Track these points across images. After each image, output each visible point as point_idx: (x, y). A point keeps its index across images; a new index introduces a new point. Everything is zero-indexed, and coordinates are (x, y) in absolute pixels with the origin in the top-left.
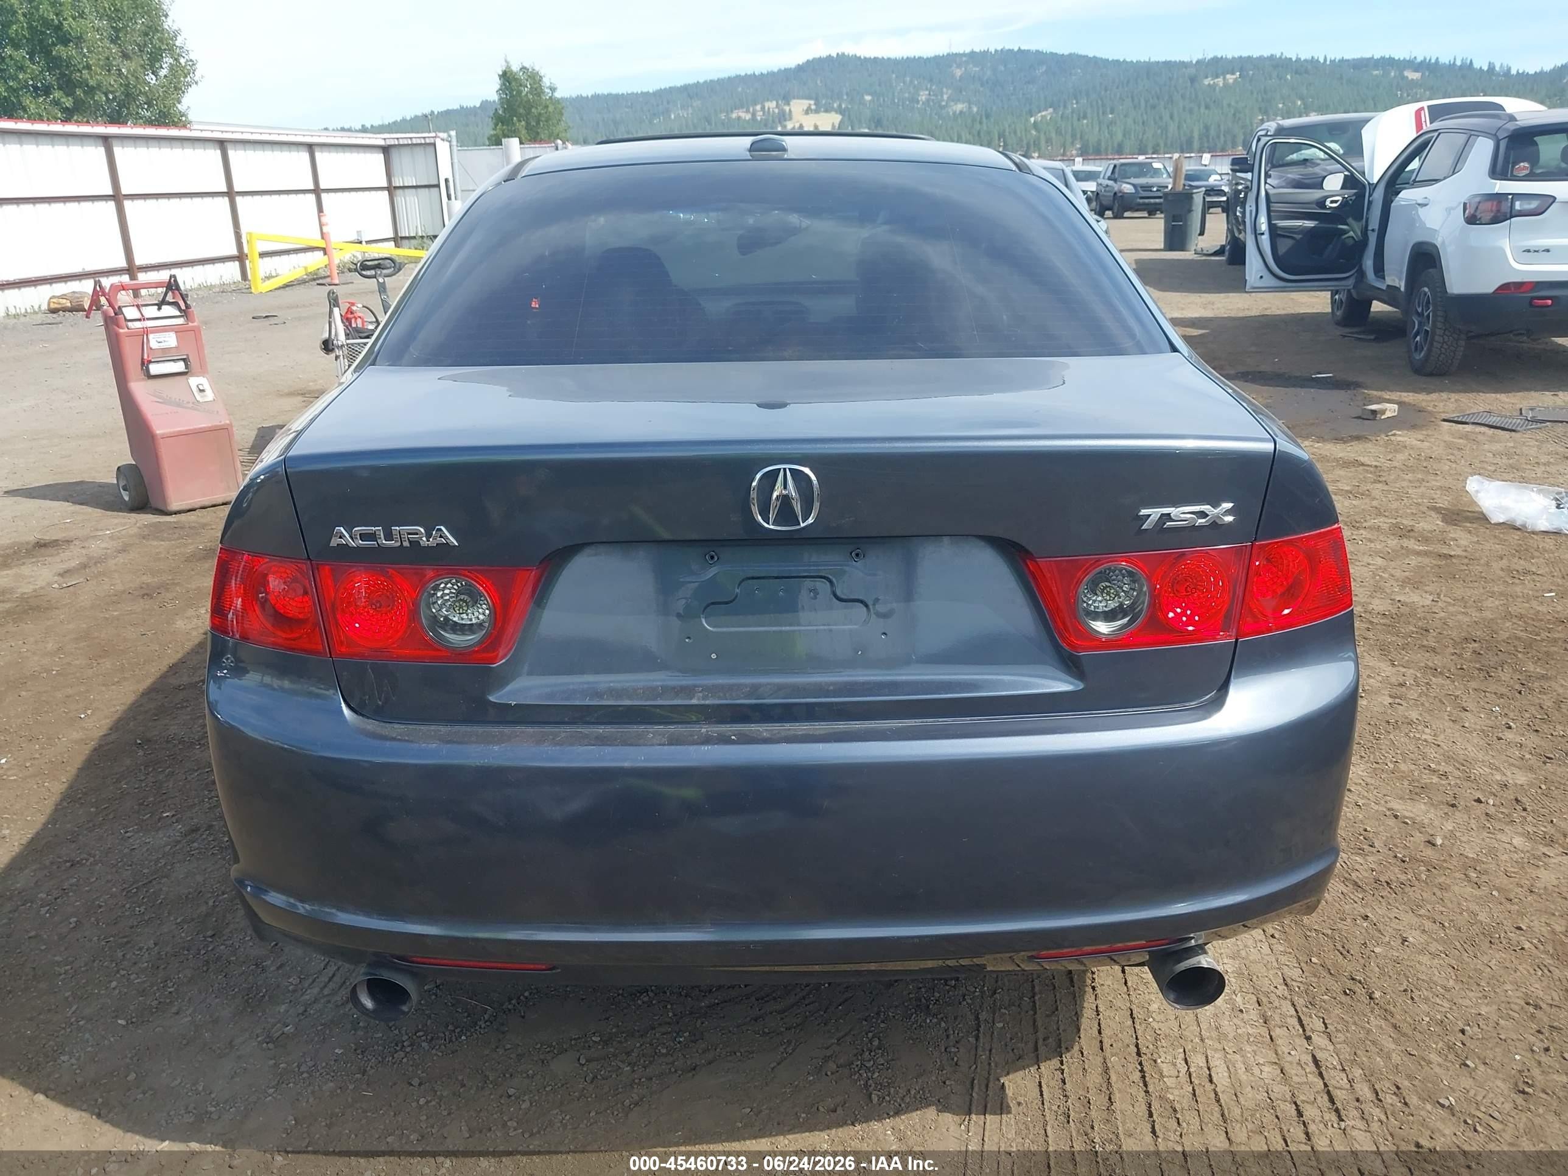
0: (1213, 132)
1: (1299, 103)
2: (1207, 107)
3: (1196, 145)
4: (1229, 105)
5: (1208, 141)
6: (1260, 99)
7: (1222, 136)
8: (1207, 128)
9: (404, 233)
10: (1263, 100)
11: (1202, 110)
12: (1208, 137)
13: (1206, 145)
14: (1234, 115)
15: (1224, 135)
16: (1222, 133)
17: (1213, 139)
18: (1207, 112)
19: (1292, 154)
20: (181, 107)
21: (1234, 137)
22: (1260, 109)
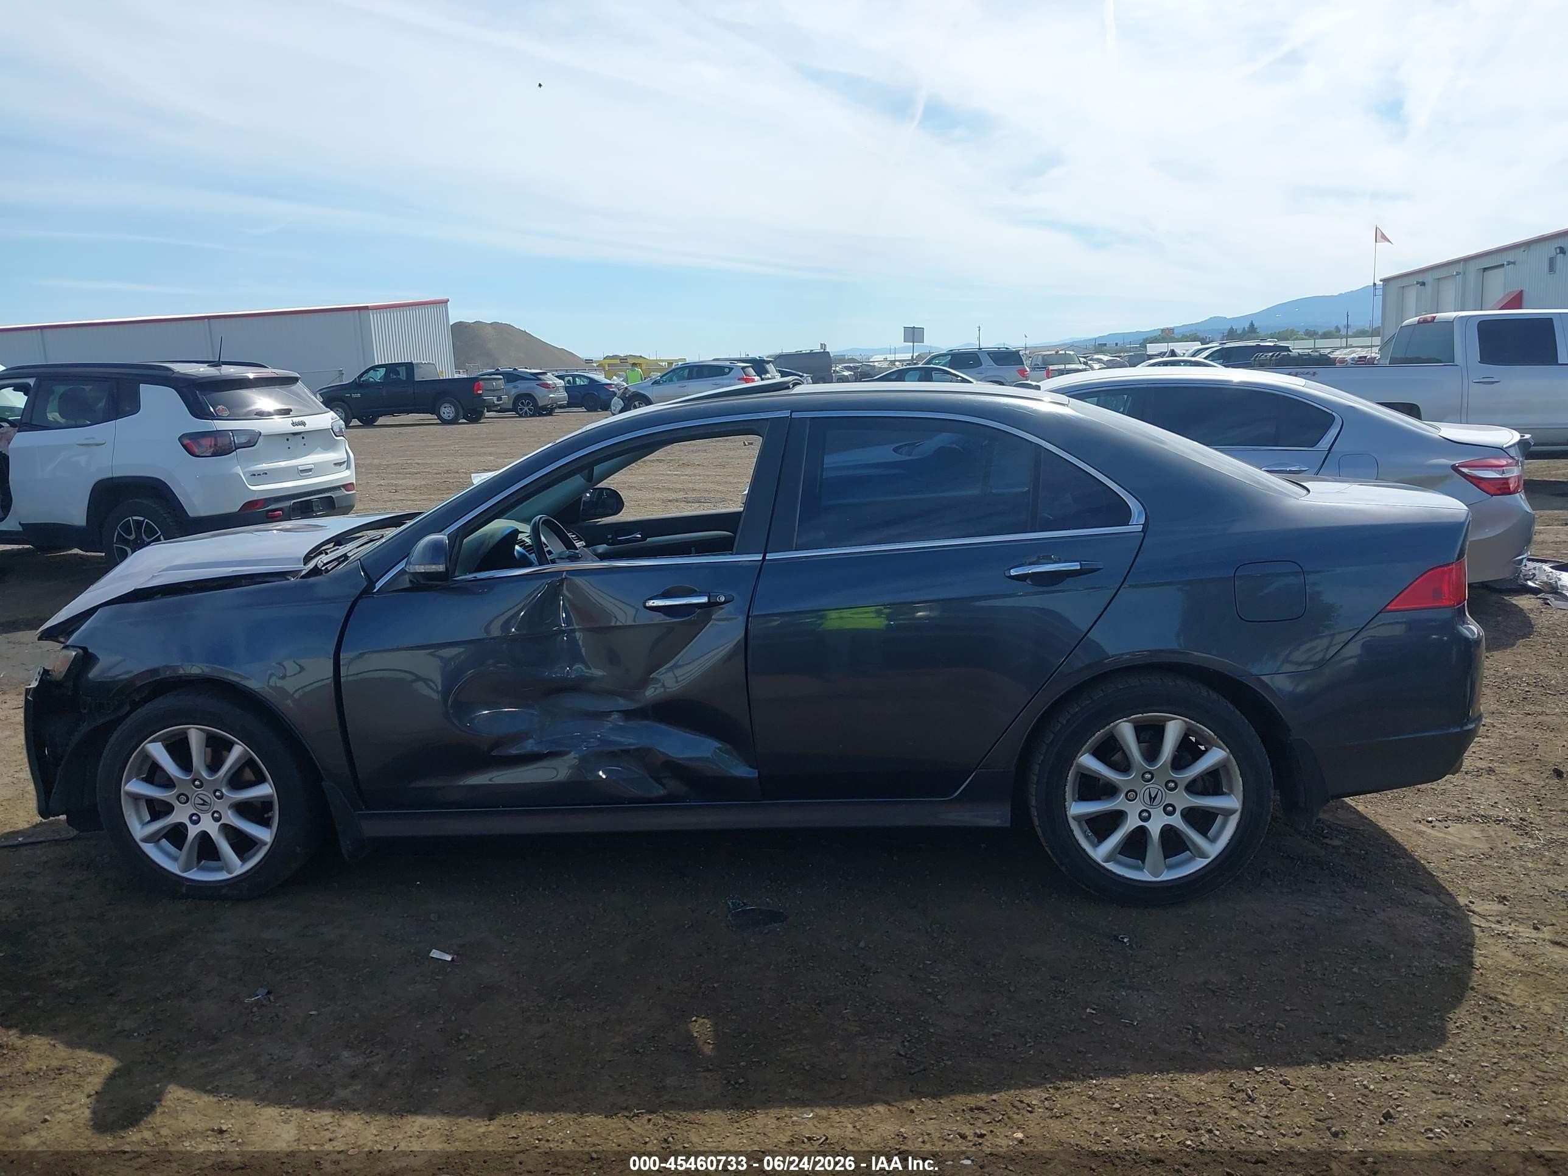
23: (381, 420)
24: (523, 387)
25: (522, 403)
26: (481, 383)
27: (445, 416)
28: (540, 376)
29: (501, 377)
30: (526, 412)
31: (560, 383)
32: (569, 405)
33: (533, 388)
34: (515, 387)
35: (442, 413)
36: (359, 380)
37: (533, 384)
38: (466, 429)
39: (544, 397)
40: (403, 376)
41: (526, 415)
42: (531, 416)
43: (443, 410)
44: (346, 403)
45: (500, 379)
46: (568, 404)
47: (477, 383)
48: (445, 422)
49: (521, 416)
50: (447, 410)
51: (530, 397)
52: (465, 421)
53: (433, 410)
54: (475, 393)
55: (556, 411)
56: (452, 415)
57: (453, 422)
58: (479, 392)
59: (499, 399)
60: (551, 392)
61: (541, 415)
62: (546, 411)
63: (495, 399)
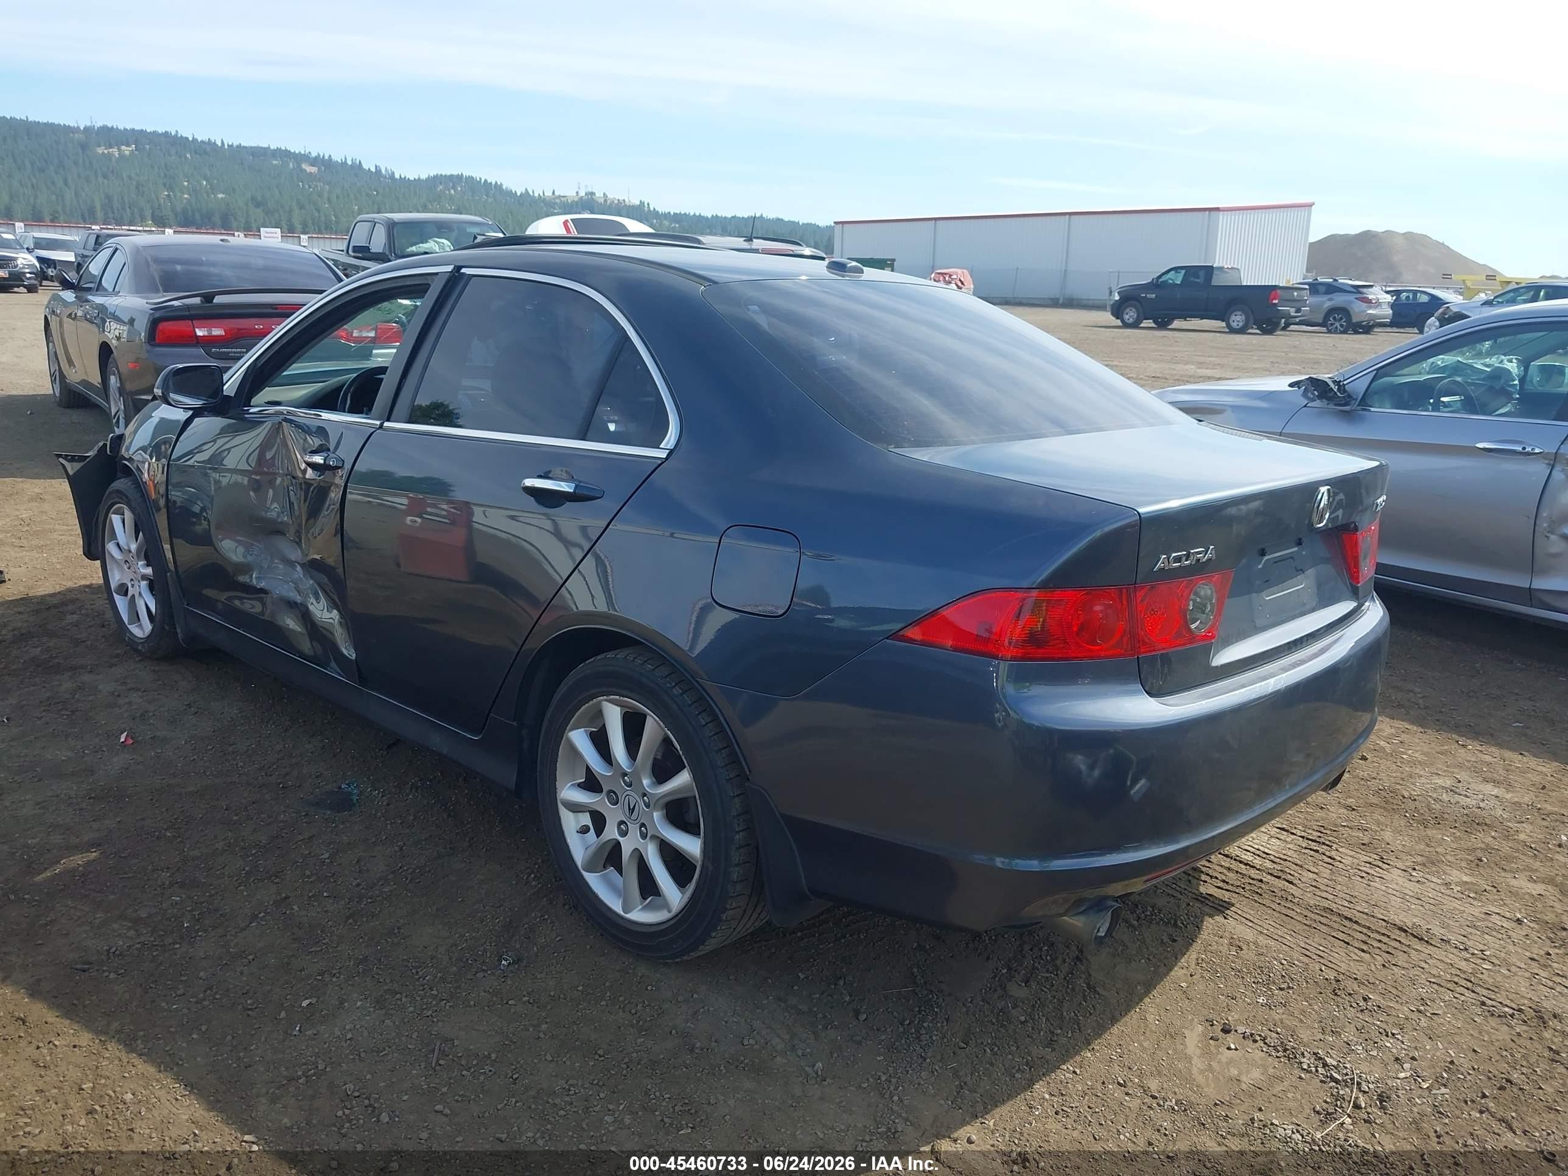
0: (116, 204)
1: (205, 183)
2: (105, 177)
3: (100, 214)
4: (130, 178)
5: (113, 213)
6: (162, 175)
7: (128, 209)
8: (109, 198)
10: (165, 176)
11: (100, 179)
12: (112, 208)
13: (111, 215)
14: (137, 188)
15: (130, 207)
16: (127, 205)
17: (118, 210)
18: (106, 181)
19: (412, 246)
21: (141, 210)
22: (165, 185)
23: (1176, 324)
24: (1339, 299)
25: (1334, 318)
26: (1279, 291)
27: (1234, 325)
28: (1360, 289)
29: (1307, 287)
30: (1337, 327)
31: (1389, 298)
32: (1392, 324)
33: (1351, 302)
34: (1330, 300)
35: (1231, 322)
36: (1158, 281)
37: (1352, 297)
38: (1254, 340)
39: (1361, 312)
40: (1201, 280)
41: (1336, 332)
42: (1342, 333)
43: (1233, 317)
44: (1140, 302)
45: (1306, 289)
46: (1390, 323)
47: (1273, 292)
48: (1233, 331)
49: (1329, 332)
50: (1238, 318)
51: (1343, 312)
52: (1258, 331)
53: (1222, 316)
54: (1270, 302)
55: (1375, 330)
56: (1241, 324)
57: (1242, 331)
58: (1274, 302)
59: (1298, 310)
60: (1370, 308)
61: (1356, 332)
62: (1365, 328)
63: (1293, 310)
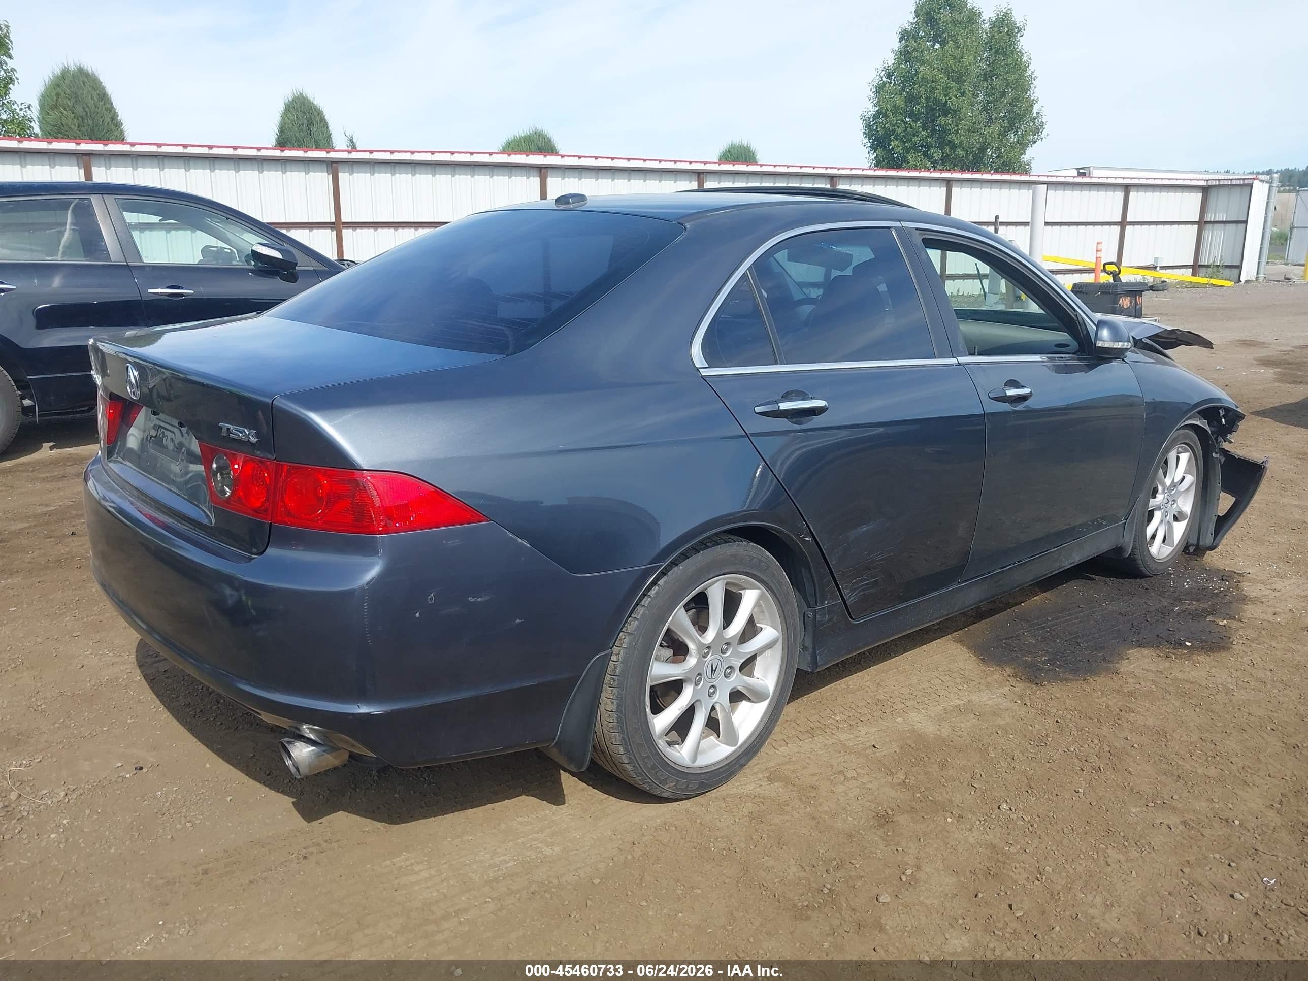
9: (1204, 261)
20: (1025, 158)
